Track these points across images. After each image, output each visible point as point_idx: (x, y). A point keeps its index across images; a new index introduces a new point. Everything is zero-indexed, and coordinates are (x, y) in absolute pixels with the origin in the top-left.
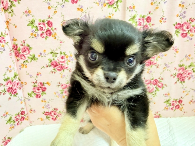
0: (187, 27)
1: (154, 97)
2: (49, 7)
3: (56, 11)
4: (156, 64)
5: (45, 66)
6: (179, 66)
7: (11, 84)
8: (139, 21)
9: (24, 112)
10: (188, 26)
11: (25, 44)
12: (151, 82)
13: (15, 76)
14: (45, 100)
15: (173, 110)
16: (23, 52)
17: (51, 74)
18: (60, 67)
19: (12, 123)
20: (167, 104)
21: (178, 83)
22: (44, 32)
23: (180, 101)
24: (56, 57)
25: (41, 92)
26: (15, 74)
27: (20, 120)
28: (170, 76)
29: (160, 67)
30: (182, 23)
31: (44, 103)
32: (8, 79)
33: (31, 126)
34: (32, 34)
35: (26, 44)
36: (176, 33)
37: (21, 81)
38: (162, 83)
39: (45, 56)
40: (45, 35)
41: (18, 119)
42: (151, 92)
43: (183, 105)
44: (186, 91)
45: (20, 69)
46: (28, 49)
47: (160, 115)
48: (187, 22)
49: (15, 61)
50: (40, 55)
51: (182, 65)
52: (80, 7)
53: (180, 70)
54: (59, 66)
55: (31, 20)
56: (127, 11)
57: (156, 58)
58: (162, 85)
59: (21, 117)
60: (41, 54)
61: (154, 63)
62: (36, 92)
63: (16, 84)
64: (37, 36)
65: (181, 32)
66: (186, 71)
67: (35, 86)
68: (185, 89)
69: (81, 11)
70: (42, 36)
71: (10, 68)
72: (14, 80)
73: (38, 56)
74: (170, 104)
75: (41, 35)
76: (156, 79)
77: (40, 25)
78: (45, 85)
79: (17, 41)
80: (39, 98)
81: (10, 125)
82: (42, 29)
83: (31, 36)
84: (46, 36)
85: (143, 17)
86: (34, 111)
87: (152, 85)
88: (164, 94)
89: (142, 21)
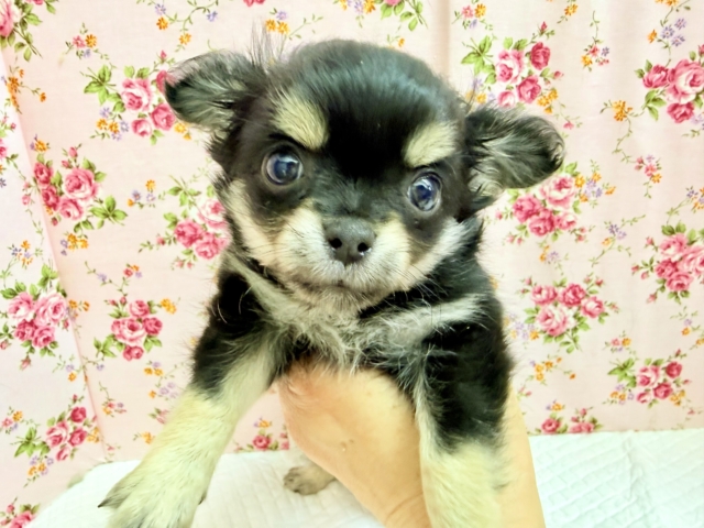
0: (693, 80)
1: (568, 351)
2: (161, 20)
3: (188, 36)
4: (572, 228)
5: (154, 242)
6: (664, 232)
7: (30, 308)
8: (504, 62)
9: (83, 412)
10: (695, 76)
11: (78, 159)
12: (555, 294)
13: (45, 280)
14: (160, 368)
15: (644, 401)
16: (71, 191)
17: (178, 269)
18: (208, 243)
19: (37, 452)
20: (620, 380)
21: (664, 297)
22: (146, 113)
23: (673, 369)
24: (194, 208)
25: (142, 336)
26: (44, 271)
27: (70, 441)
28: (631, 271)
29: (587, 238)
30: (671, 67)
31: (154, 378)
32: (19, 289)
33: (110, 462)
34: (103, 122)
35: (81, 162)
36: (651, 105)
37: (69, 298)
38: (598, 299)
39: (152, 203)
40: (149, 126)
41: (61, 439)
42: (558, 332)
43: (686, 382)
44: (694, 329)
45: (64, 252)
46: (90, 180)
47: (594, 421)
48: (690, 61)
49: (43, 226)
50: (133, 200)
51: (674, 227)
52: (274, 18)
53: (669, 246)
54: (205, 239)
55: (97, 72)
56: (456, 27)
57: (571, 204)
58: (600, 305)
59: (71, 430)
60: (137, 195)
61: (564, 223)
62: (124, 338)
63: (50, 310)
64: (119, 129)
65: (670, 99)
66: (693, 252)
67: (120, 315)
68: (690, 323)
69: (282, 32)
70: (141, 130)
71: (23, 249)
72: (43, 295)
73: (127, 202)
74: (634, 378)
75: (137, 124)
76: (576, 283)
77: (129, 90)
78: (155, 312)
79: (48, 150)
80: (134, 361)
81: (31, 460)
82: (139, 105)
83: (98, 129)
84: (154, 127)
85: (517, 47)
86: (121, 409)
87: (560, 305)
88: (609, 341)
89: (516, 60)
